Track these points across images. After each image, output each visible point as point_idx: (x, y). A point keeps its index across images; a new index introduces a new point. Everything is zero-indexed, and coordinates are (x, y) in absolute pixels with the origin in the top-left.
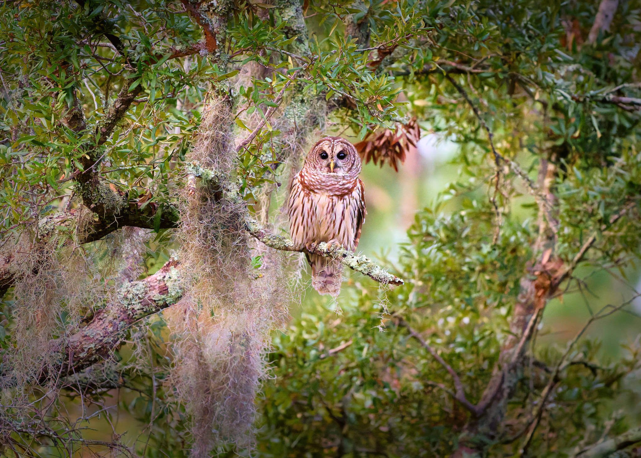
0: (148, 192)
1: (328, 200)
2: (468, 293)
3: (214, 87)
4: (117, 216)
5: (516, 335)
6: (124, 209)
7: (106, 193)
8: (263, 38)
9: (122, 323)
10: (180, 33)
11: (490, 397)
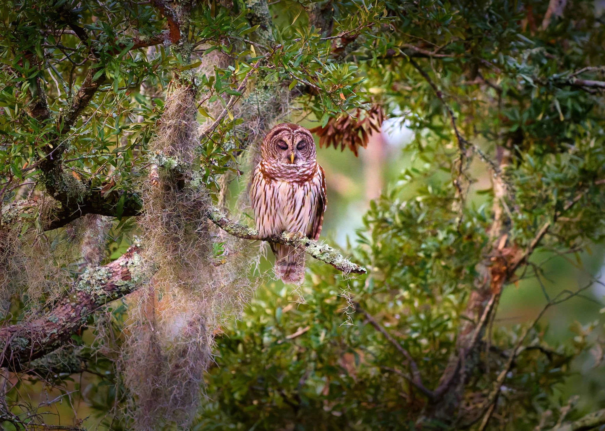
0: (112, 180)
1: (288, 186)
2: (424, 278)
3: (177, 77)
4: (80, 204)
5: (472, 321)
6: (87, 196)
7: (69, 182)
8: (225, 28)
9: (85, 308)
10: (144, 23)
11: (446, 382)
